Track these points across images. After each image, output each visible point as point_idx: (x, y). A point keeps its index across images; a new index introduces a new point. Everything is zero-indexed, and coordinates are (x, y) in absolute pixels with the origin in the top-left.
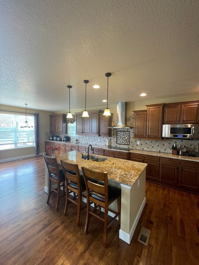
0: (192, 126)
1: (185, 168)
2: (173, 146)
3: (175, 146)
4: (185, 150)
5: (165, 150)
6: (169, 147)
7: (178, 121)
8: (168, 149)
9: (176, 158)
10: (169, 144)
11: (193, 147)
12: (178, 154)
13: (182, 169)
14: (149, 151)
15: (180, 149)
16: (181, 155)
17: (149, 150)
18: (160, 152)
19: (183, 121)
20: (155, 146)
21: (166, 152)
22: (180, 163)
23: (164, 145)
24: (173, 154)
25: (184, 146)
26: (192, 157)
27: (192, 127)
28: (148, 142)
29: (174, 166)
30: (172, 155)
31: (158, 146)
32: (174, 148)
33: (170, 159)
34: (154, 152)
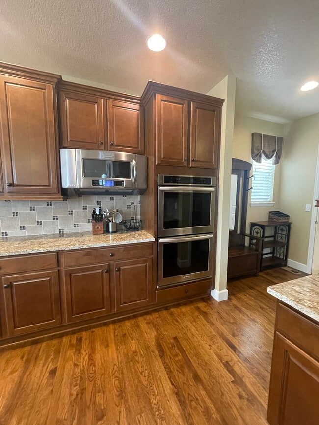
0: (131, 158)
1: (125, 264)
2: (94, 212)
3: (97, 212)
4: (119, 219)
5: (76, 226)
6: (85, 217)
7: (102, 144)
8: (83, 221)
9: (103, 245)
10: (85, 208)
11: (132, 209)
12: (107, 231)
13: (119, 270)
14: (29, 239)
15: (111, 219)
16: (113, 232)
17: (25, 233)
18: (62, 234)
19: (112, 144)
20: (48, 220)
21: (79, 230)
22: (113, 255)
23: (71, 213)
24: (95, 232)
25: (117, 211)
26: (133, 233)
27: (132, 161)
28: (23, 209)
29: (100, 267)
30: (92, 237)
31: (55, 218)
32: (97, 218)
33: (89, 251)
34: (46, 236)
